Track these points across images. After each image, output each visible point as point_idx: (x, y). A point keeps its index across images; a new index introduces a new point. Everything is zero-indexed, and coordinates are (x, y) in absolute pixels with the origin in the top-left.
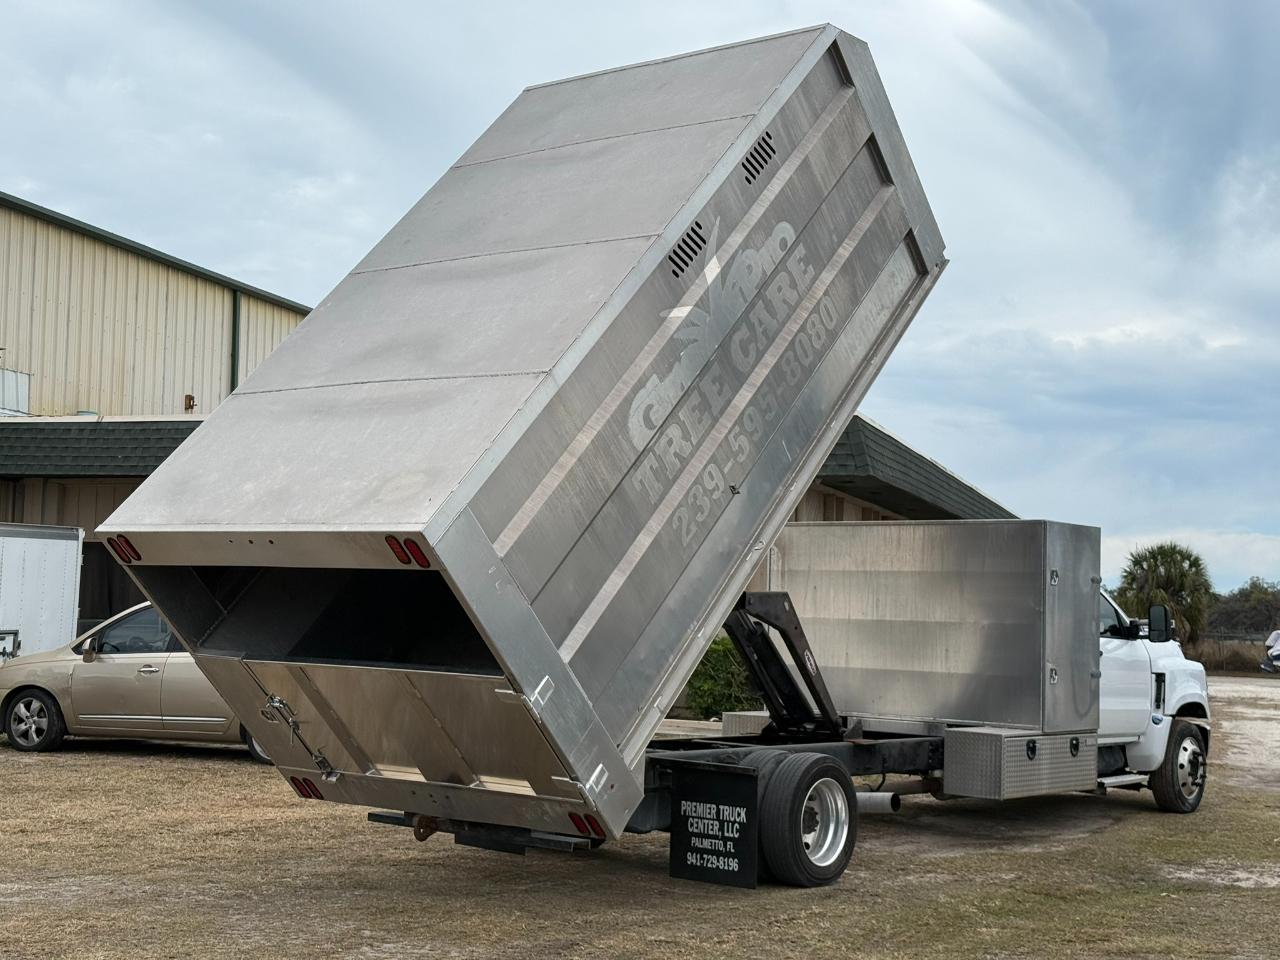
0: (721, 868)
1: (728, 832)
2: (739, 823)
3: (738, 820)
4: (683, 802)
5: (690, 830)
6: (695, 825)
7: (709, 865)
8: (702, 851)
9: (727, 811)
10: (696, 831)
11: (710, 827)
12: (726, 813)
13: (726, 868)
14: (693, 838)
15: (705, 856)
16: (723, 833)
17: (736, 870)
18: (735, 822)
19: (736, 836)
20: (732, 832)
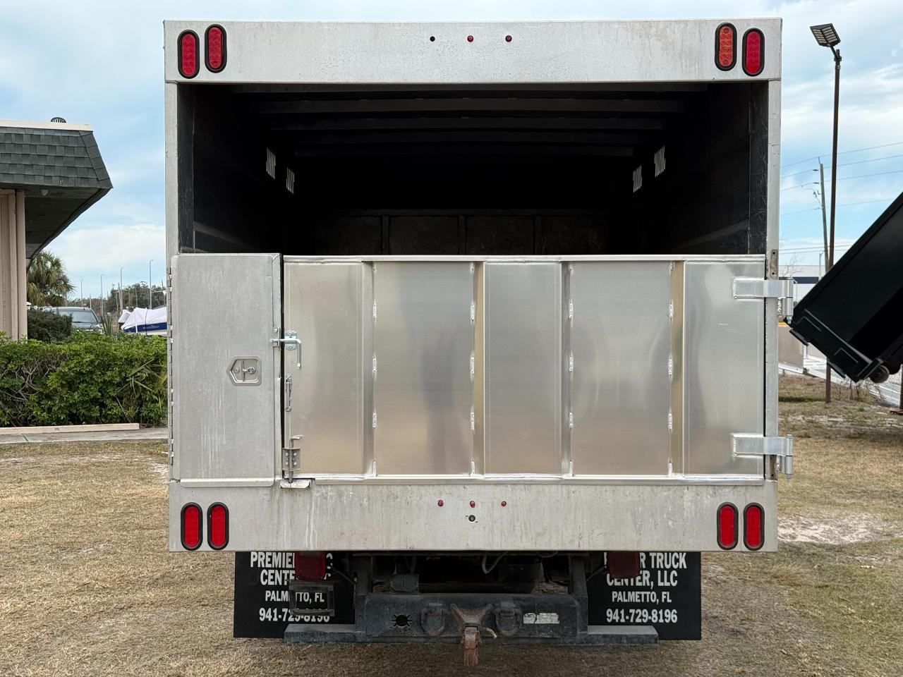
2: (677, 570)
3: (675, 567)
12: (659, 560)
13: (661, 621)
14: (614, 593)
15: (631, 611)
16: (656, 583)
17: (674, 621)
18: (672, 568)
19: (674, 584)
20: (669, 581)
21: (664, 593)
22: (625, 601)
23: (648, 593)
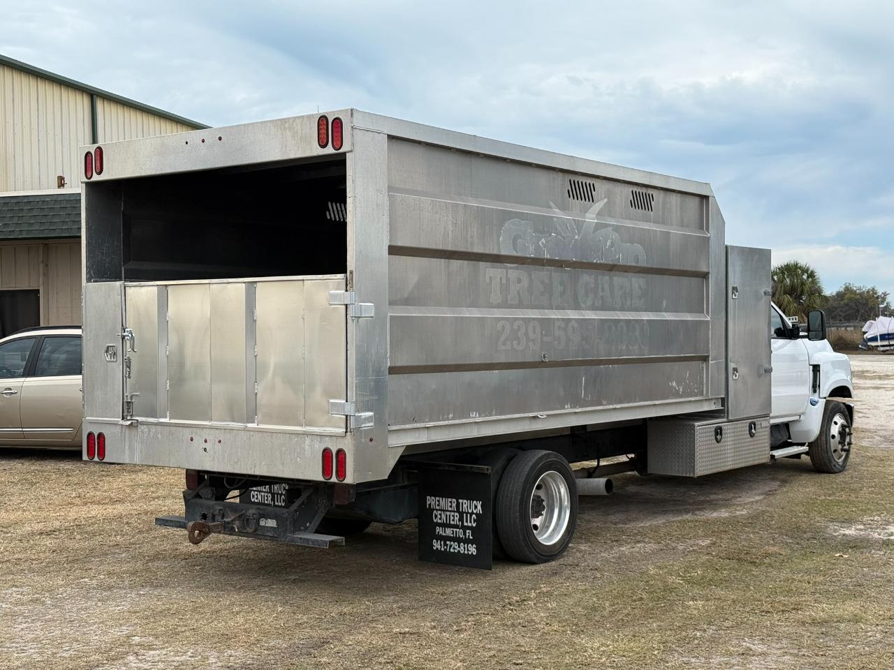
0: (462, 552)
1: (467, 522)
2: (476, 514)
3: (475, 512)
4: (428, 497)
5: (435, 521)
6: (439, 517)
7: (452, 550)
8: (445, 539)
9: (465, 504)
10: (439, 521)
11: (452, 518)
12: (465, 506)
13: (466, 552)
14: (437, 527)
15: (448, 543)
16: (463, 523)
17: (474, 554)
18: (472, 513)
19: (474, 525)
20: (471, 522)
21: (468, 531)
22: (444, 534)
23: (458, 530)
